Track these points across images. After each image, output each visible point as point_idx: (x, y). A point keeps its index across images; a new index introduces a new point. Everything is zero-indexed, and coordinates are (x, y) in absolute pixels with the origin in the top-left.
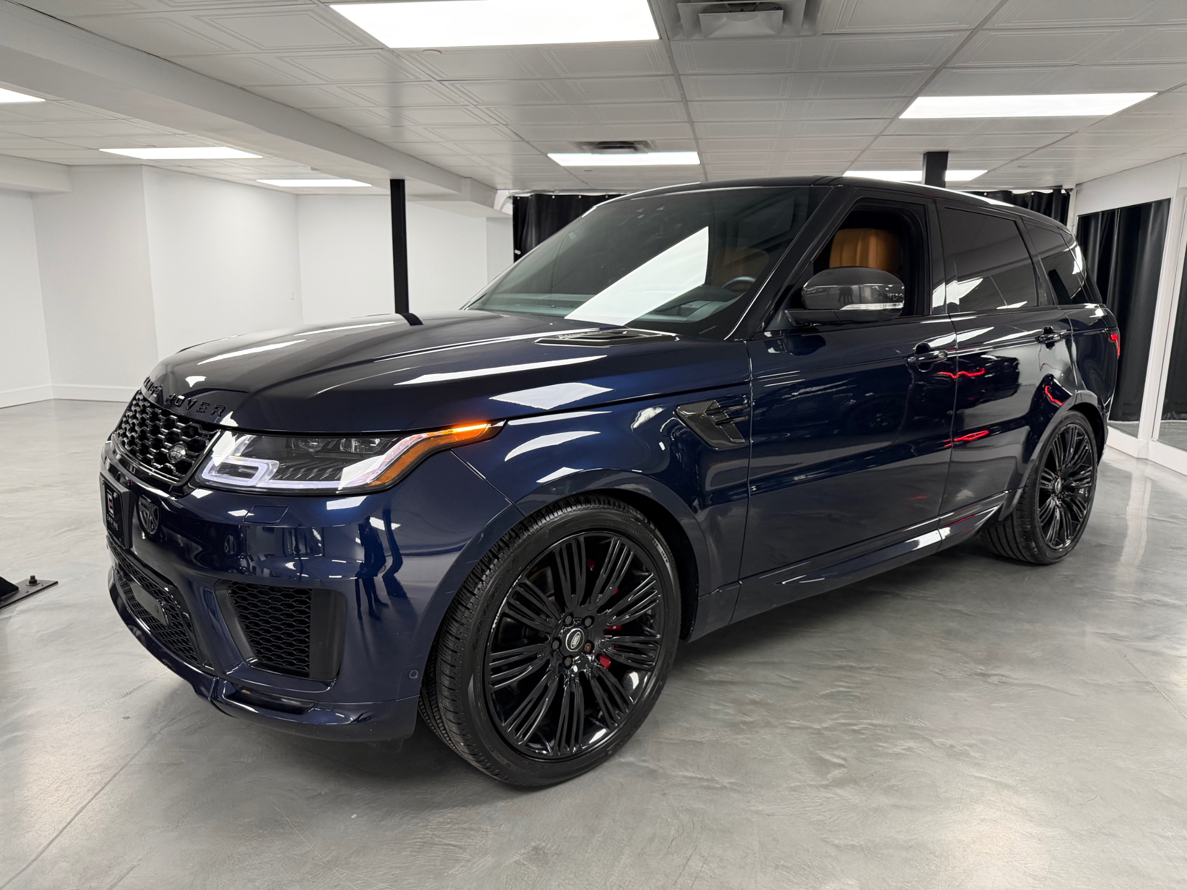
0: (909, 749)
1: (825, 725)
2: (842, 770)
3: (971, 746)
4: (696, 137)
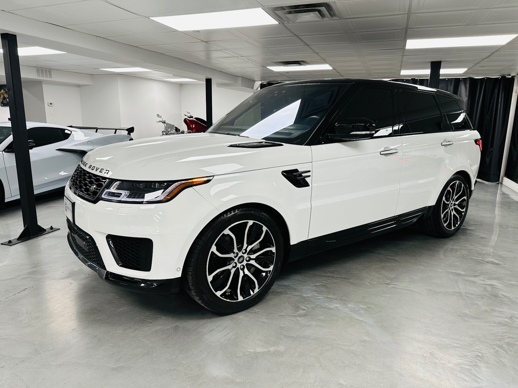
2: (304, 312)
4: (323, 59)
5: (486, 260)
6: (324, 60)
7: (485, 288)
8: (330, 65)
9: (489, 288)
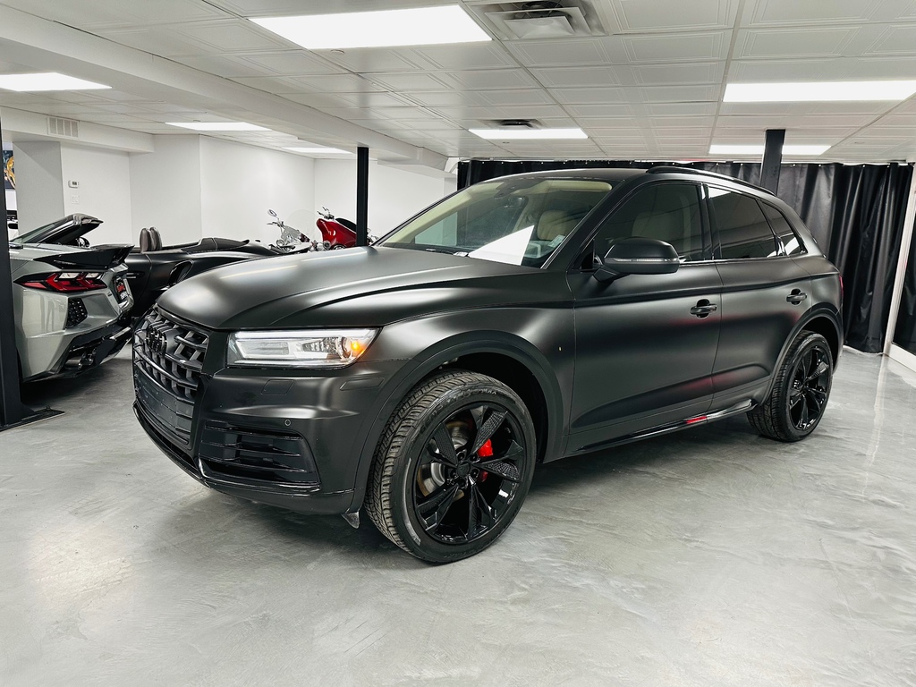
0: (587, 585)
1: (532, 560)
2: (524, 593)
3: (637, 589)
4: (571, 117)
5: (871, 498)
6: (573, 118)
7: (874, 555)
8: (585, 130)
9: (881, 554)
